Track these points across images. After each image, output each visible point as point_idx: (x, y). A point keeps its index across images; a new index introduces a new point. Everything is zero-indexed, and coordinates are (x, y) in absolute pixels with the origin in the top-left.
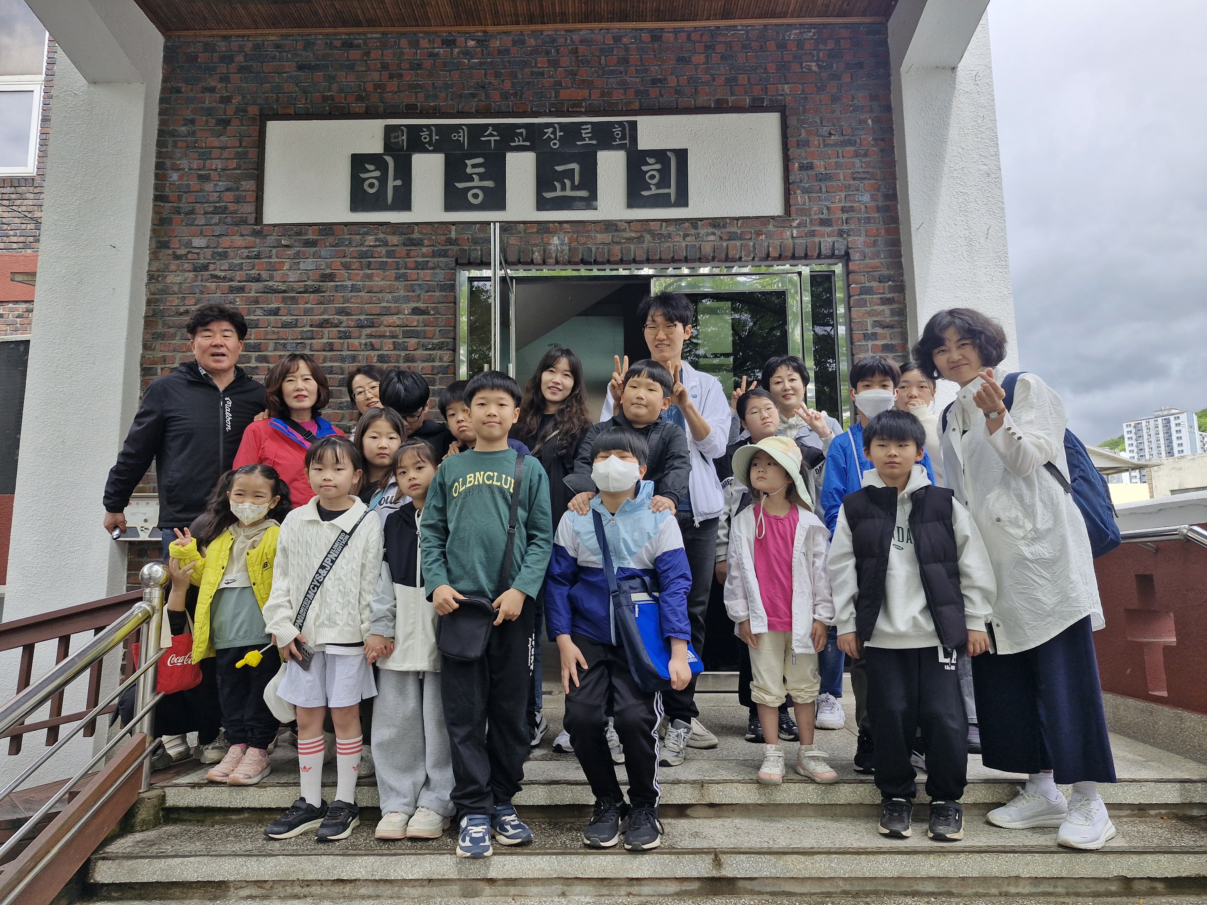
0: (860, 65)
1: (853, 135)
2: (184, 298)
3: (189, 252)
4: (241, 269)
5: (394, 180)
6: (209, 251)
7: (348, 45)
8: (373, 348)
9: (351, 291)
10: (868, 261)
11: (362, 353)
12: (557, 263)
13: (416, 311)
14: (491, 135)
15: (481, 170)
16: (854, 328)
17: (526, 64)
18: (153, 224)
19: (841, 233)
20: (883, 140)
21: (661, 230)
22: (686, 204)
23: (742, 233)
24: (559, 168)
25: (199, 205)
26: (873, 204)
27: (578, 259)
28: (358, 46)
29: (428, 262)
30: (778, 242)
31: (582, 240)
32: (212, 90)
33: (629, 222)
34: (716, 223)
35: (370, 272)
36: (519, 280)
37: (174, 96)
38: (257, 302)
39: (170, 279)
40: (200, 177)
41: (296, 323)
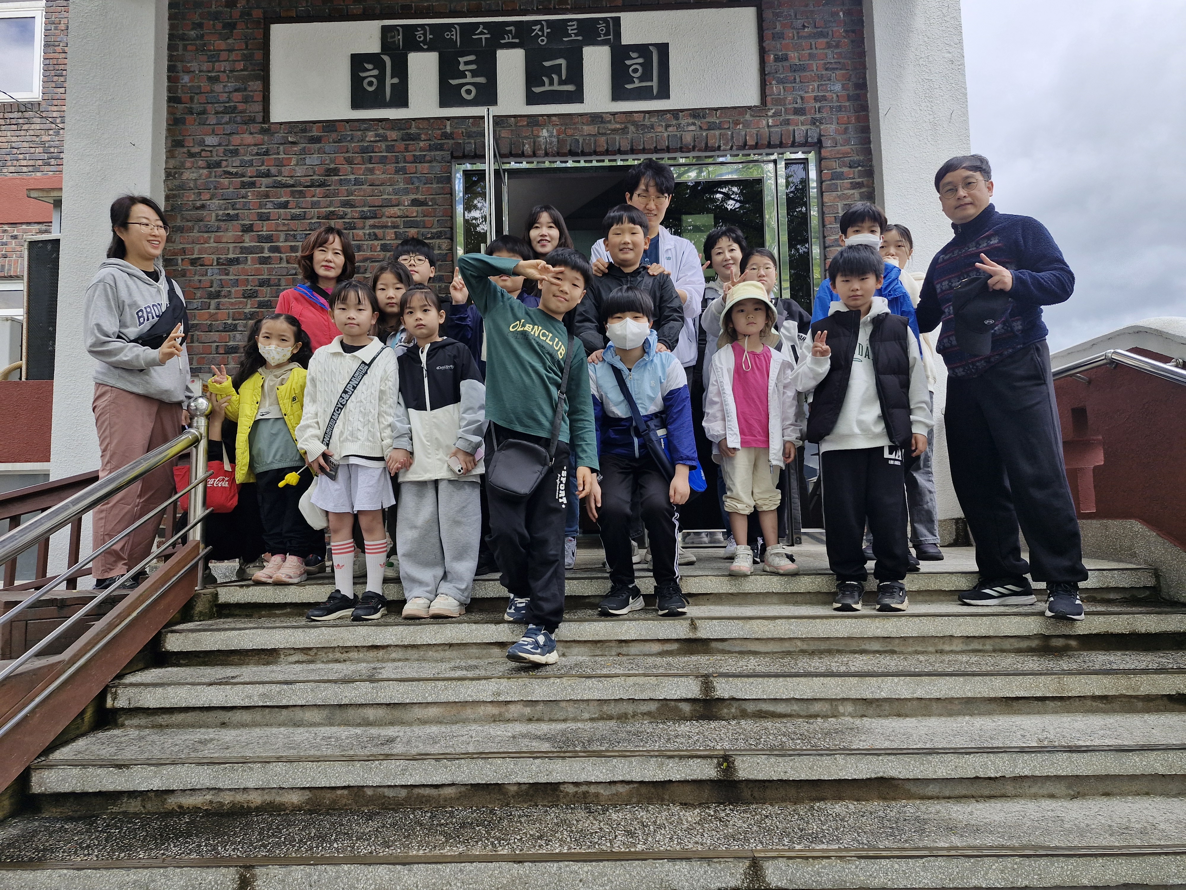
1: (826, 28)
2: (200, 193)
3: (202, 150)
4: (252, 165)
5: (392, 78)
6: (221, 149)
8: (376, 238)
9: (355, 185)
10: (839, 148)
11: (366, 243)
12: (547, 154)
13: (415, 203)
14: (482, 33)
15: (473, 67)
16: (826, 212)
18: (168, 124)
19: (814, 122)
20: (853, 31)
21: (644, 121)
22: (667, 96)
23: (720, 123)
24: (547, 64)
25: (210, 105)
26: (844, 93)
27: (566, 150)
29: (425, 155)
30: (754, 131)
31: (570, 132)
33: (614, 114)
34: (696, 113)
35: (371, 166)
36: (512, 173)
37: (182, 2)
38: (267, 196)
39: (186, 176)
40: (210, 79)
41: (305, 216)
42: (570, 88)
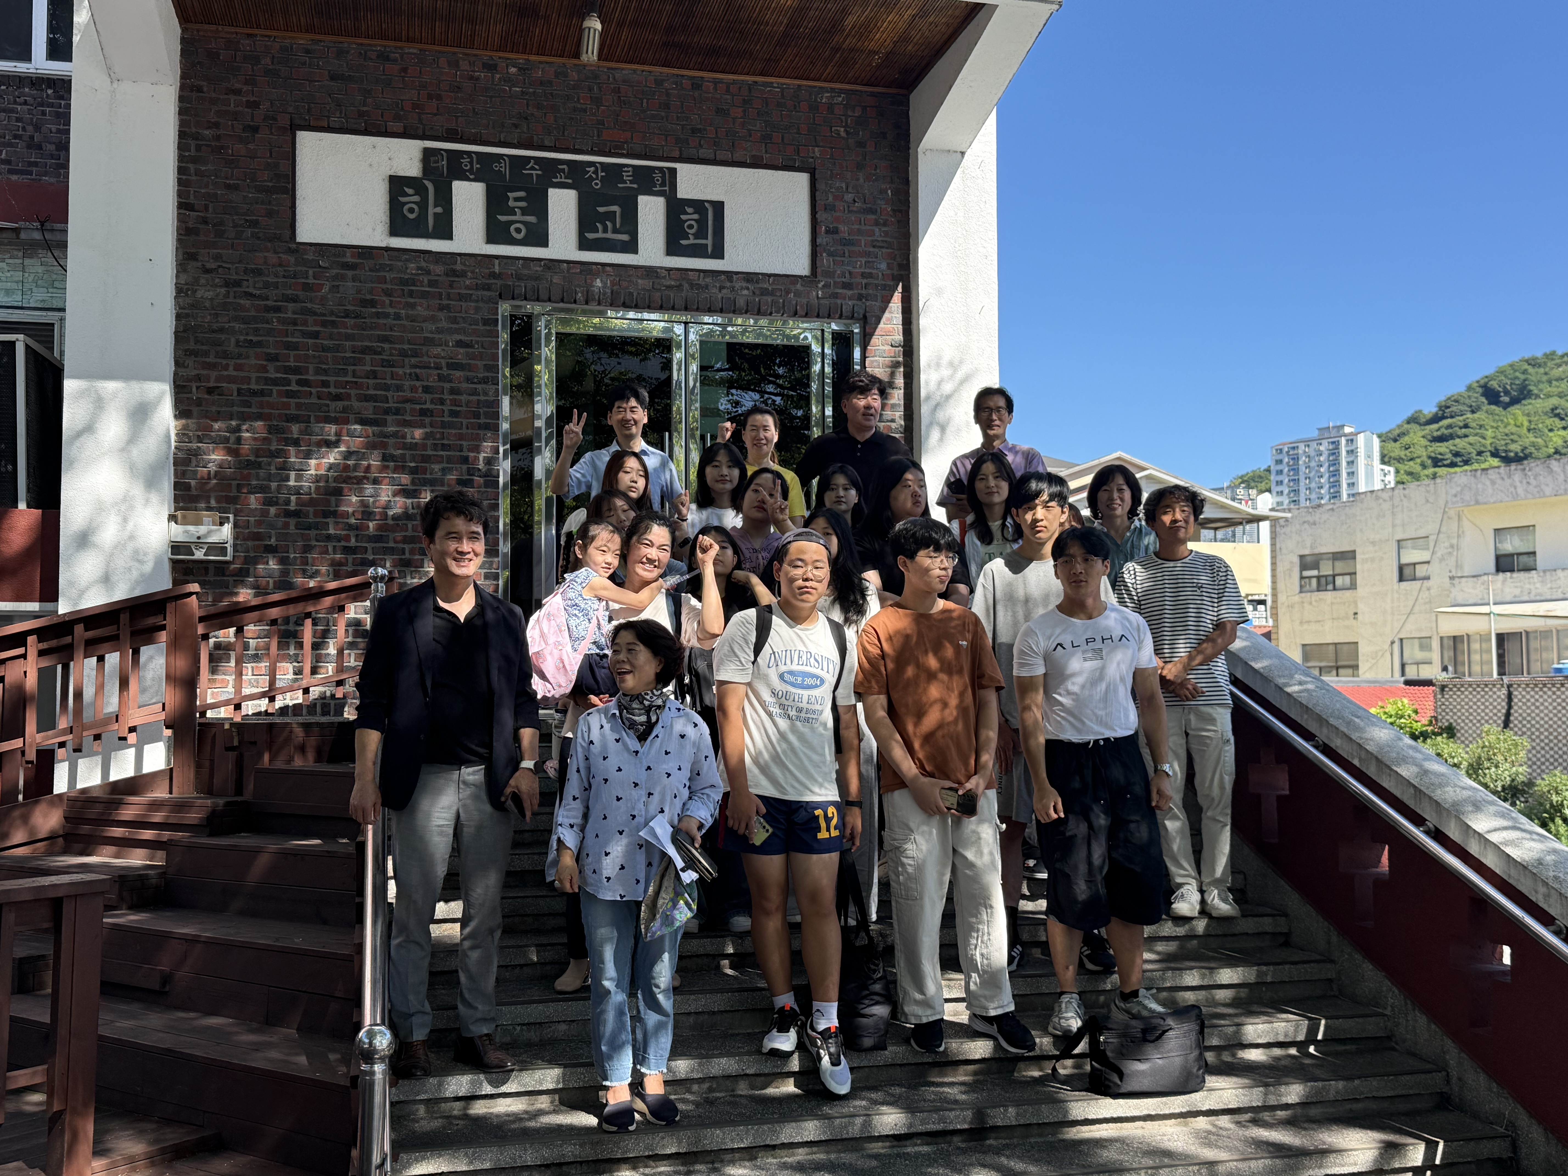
0: (884, 136)
1: (875, 204)
4: (277, 288)
5: (436, 206)
6: (241, 267)
7: (384, 57)
8: (418, 378)
9: (394, 319)
10: (882, 326)
12: (600, 304)
14: (532, 168)
15: (523, 204)
17: (568, 98)
19: (860, 297)
20: (900, 211)
21: (698, 280)
22: (722, 257)
24: (601, 209)
25: (228, 216)
26: (889, 272)
27: (620, 303)
28: (396, 60)
29: (471, 294)
30: (805, 301)
33: (669, 270)
34: (750, 277)
35: (412, 300)
37: (196, 96)
38: (294, 323)
39: (199, 294)
40: (228, 187)
41: (337, 349)
42: (625, 237)
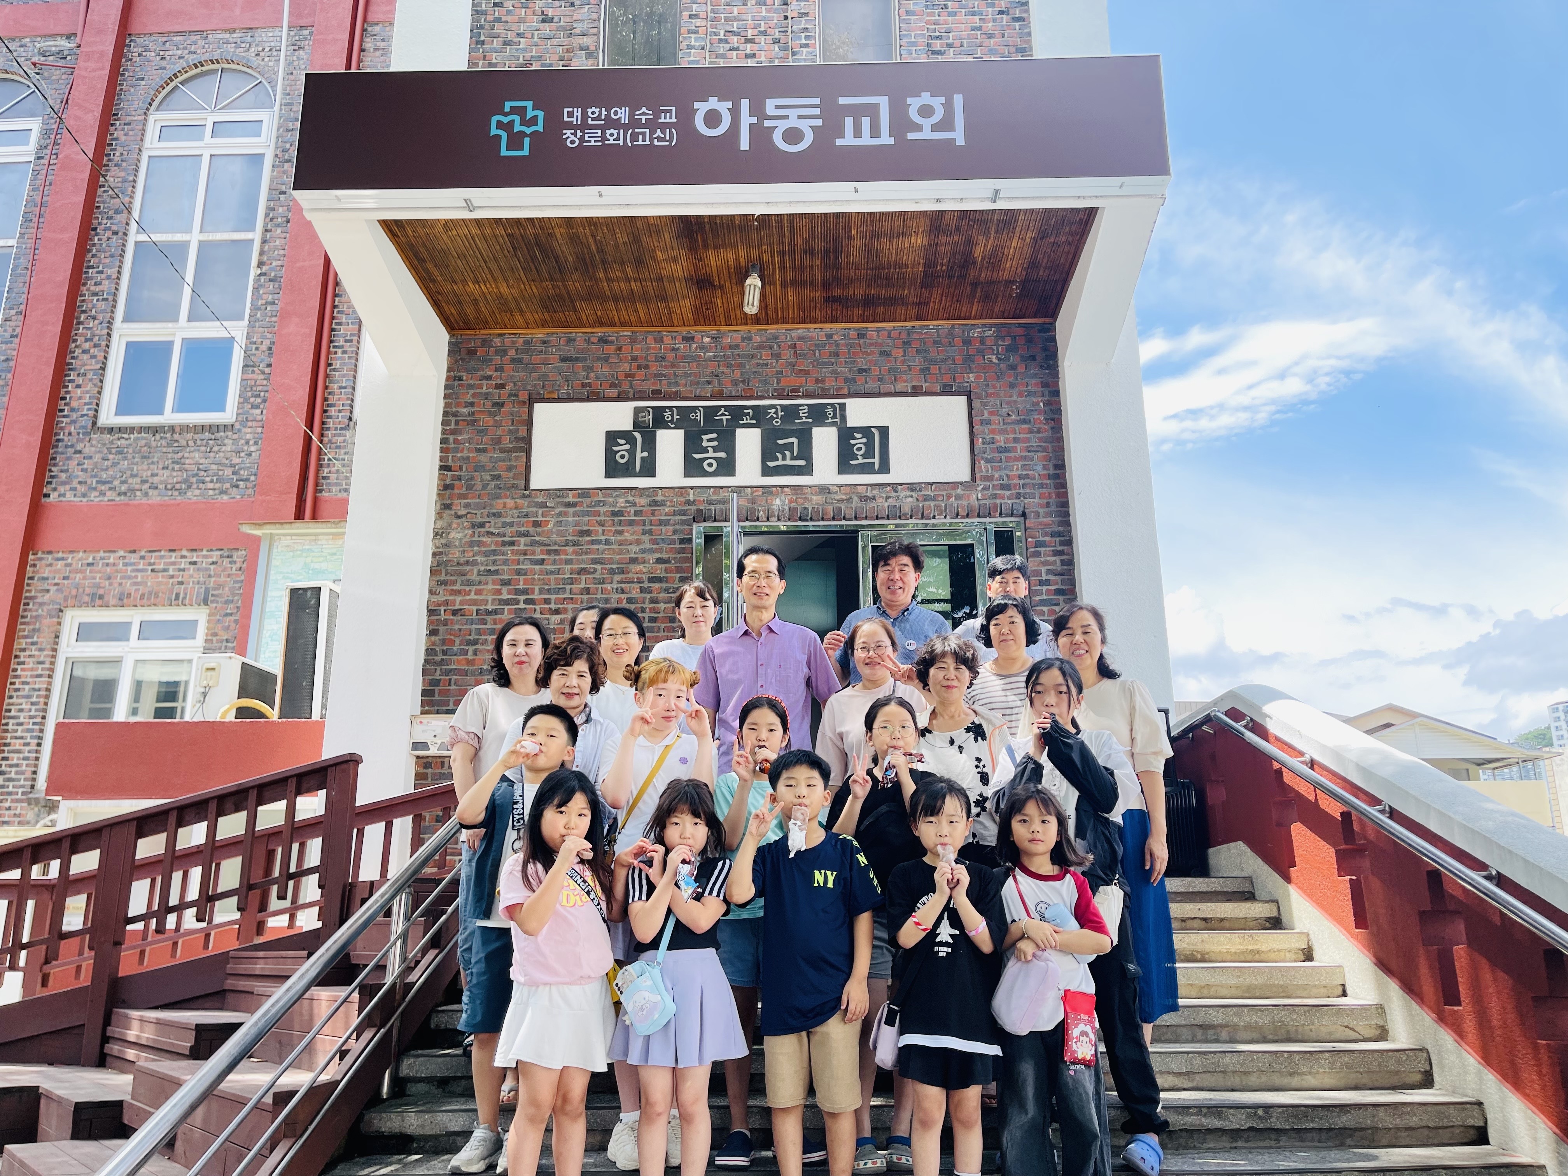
0: (1033, 358)
1: (1028, 416)
2: (464, 552)
3: (468, 513)
4: (513, 526)
5: (642, 451)
6: (485, 512)
7: (603, 341)
8: (623, 591)
9: (605, 544)
10: (1042, 519)
12: (779, 520)
13: (659, 561)
14: (723, 415)
15: (715, 443)
17: (753, 356)
18: (438, 490)
19: (1018, 496)
20: (1053, 419)
21: (866, 492)
22: (888, 472)
23: (935, 495)
24: (780, 442)
25: (477, 473)
26: (1045, 472)
27: (797, 516)
28: (612, 342)
29: (669, 519)
30: (965, 503)
31: (800, 501)
32: (489, 378)
33: (840, 486)
34: (912, 487)
35: (620, 528)
37: (456, 383)
38: (525, 553)
39: (452, 535)
40: (478, 450)
41: (558, 572)
42: (802, 463)
